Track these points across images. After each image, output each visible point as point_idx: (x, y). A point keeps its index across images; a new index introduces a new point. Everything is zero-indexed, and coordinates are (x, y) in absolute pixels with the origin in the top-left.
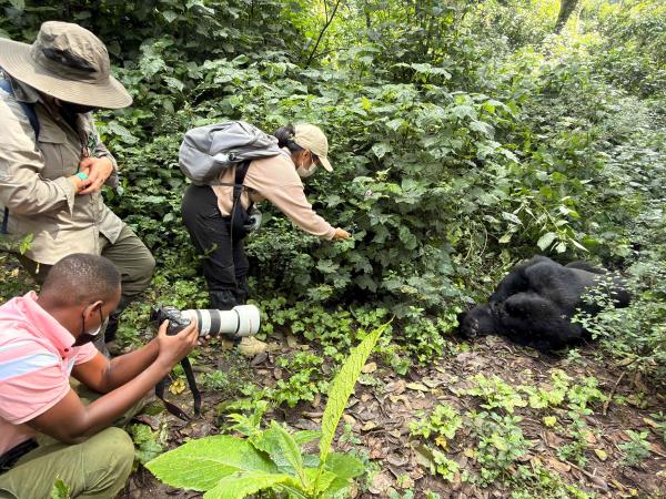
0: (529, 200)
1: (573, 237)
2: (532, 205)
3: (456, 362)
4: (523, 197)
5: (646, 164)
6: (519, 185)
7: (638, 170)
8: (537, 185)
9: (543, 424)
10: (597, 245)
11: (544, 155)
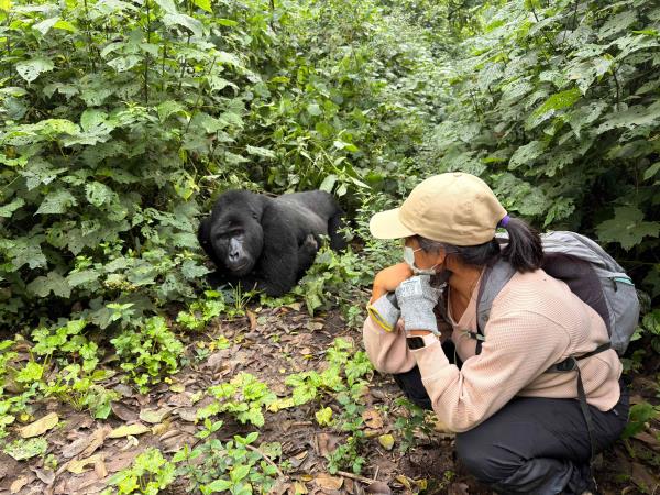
0: (306, 141)
1: (354, 175)
2: (311, 148)
3: (206, 368)
4: (299, 139)
5: (430, 93)
6: (293, 125)
7: (423, 100)
8: (313, 123)
9: (315, 424)
10: (380, 179)
11: (317, 86)
